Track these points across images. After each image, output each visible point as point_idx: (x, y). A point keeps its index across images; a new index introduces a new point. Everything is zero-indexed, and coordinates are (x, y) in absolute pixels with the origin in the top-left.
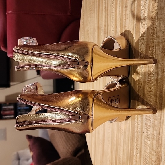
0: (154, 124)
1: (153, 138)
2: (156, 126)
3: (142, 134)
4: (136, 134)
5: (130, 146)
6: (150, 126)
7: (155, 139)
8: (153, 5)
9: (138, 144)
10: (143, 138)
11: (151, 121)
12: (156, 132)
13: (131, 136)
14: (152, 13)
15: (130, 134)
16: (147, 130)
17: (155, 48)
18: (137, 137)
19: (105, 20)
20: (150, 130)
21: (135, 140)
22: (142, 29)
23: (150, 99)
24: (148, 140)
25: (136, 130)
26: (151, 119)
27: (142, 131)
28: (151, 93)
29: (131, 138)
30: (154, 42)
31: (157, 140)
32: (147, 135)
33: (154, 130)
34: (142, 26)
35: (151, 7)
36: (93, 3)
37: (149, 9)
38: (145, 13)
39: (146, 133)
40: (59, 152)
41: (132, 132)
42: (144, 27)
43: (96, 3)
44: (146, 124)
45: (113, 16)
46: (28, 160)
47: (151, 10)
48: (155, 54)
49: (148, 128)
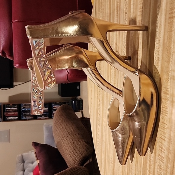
0: (168, 157)
1: (166, 171)
2: (170, 159)
3: (155, 164)
4: (148, 161)
5: (142, 172)
6: (164, 158)
7: (169, 172)
8: (168, 36)
9: (151, 172)
10: (156, 167)
11: (164, 153)
12: (170, 166)
13: (143, 163)
14: (167, 45)
15: (143, 160)
16: (160, 161)
17: (170, 81)
18: (150, 165)
19: (117, 38)
20: (163, 161)
21: (148, 168)
22: (157, 58)
23: (164, 131)
24: (161, 171)
25: (148, 158)
26: (164, 151)
27: (155, 161)
28: (165, 125)
29: (143, 164)
30: (169, 74)
31: (170, 173)
32: (160, 166)
33: (168, 162)
34: (157, 55)
35: (166, 38)
36: (103, 16)
37: (164, 40)
38: (159, 42)
39: (159, 164)
40: (66, 161)
41: (145, 159)
42: (158, 56)
43: (106, 17)
44: (159, 155)
45: (125, 36)
46: (32, 163)
47: (166, 41)
48: (170, 87)
49: (161, 159)
